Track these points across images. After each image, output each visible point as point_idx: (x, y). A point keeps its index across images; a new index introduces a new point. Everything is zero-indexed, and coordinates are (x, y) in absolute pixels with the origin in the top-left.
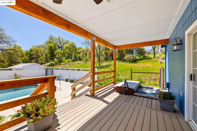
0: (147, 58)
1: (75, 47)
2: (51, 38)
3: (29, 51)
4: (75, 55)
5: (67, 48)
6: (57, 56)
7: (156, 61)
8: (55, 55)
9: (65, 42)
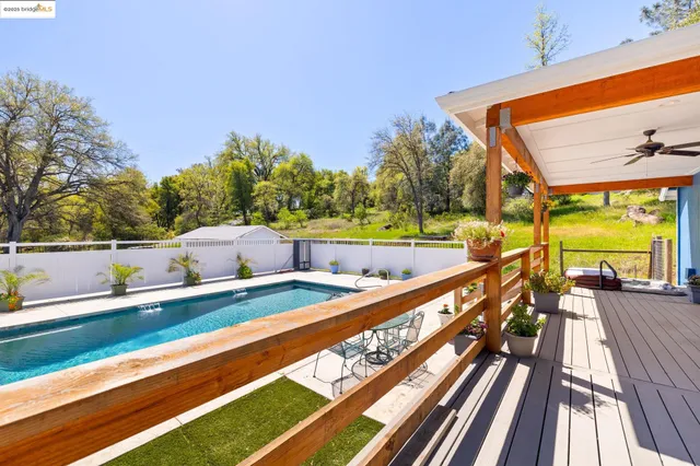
0: (583, 209)
1: (311, 171)
2: (235, 141)
3: (160, 186)
4: (310, 197)
5: (284, 174)
6: (259, 202)
7: (617, 218)
8: (254, 197)
9: (275, 152)
